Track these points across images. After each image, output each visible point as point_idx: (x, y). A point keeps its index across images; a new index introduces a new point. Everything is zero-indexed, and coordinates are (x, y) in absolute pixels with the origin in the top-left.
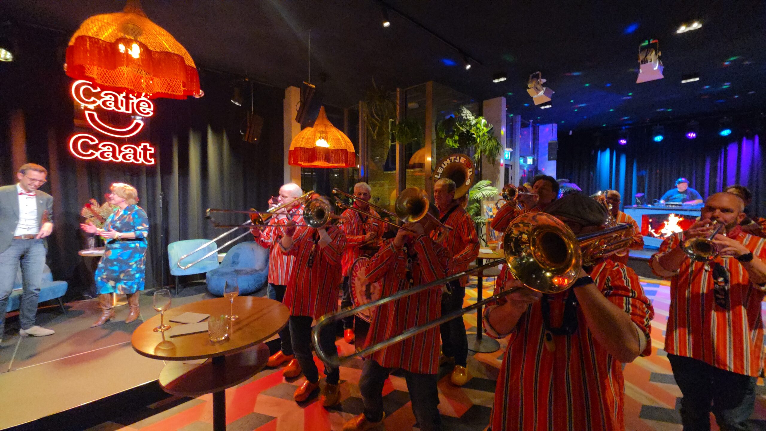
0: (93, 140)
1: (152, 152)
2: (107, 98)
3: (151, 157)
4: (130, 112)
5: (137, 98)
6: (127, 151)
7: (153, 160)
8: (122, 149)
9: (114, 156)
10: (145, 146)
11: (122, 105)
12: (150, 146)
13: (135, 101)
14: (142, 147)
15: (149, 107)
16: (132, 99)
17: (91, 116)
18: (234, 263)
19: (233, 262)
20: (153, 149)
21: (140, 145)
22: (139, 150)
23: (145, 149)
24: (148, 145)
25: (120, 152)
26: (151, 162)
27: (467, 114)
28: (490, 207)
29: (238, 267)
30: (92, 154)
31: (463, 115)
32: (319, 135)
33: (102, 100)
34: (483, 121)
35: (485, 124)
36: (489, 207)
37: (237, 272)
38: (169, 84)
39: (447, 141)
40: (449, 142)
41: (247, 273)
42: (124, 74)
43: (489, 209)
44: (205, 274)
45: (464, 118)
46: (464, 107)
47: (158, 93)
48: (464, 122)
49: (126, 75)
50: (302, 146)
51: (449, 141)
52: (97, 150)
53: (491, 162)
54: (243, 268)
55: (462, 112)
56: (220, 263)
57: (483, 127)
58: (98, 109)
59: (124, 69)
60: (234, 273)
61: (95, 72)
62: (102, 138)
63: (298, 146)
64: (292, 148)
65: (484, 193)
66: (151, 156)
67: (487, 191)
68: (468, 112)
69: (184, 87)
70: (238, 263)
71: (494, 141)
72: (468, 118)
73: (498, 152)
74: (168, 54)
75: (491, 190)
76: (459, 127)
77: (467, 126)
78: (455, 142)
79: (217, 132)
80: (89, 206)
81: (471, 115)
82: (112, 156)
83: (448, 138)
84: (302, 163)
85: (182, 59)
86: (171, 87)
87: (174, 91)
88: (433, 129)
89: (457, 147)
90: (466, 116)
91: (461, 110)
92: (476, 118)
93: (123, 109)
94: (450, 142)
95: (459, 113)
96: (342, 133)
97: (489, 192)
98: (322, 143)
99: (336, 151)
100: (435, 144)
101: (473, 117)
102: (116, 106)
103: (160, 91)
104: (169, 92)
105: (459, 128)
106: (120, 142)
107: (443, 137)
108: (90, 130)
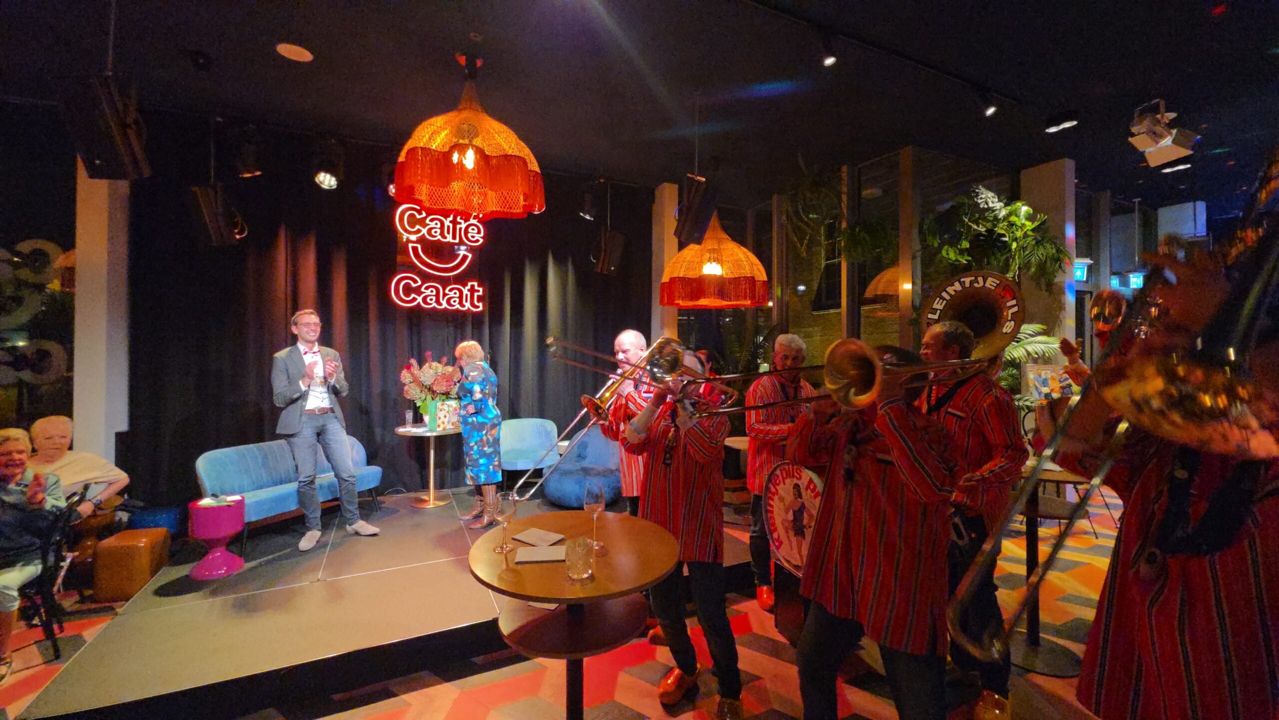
0: (415, 282)
1: (481, 293)
2: (433, 225)
3: (478, 301)
4: (457, 241)
5: (465, 222)
6: (452, 294)
7: (480, 304)
8: (447, 291)
9: (438, 302)
10: (473, 286)
11: (448, 233)
12: (479, 286)
13: (463, 226)
14: (469, 287)
15: (479, 232)
16: (460, 223)
17: (415, 249)
18: (581, 457)
19: (579, 456)
20: (481, 289)
21: (467, 285)
22: (465, 291)
23: (472, 290)
24: (476, 284)
25: (445, 295)
26: (478, 307)
27: (988, 198)
28: (1043, 376)
29: (586, 464)
30: (414, 299)
31: (979, 201)
32: (707, 255)
33: (428, 227)
34: (1024, 209)
35: (1029, 214)
36: (1040, 376)
37: (586, 471)
38: (505, 198)
39: (944, 253)
40: (948, 254)
41: (598, 474)
42: (454, 191)
43: (1041, 380)
44: (541, 470)
45: (982, 206)
46: (980, 187)
47: (492, 212)
48: (982, 214)
49: (456, 193)
50: (681, 276)
51: (947, 251)
52: (419, 293)
53: (1044, 287)
54: (591, 466)
55: (977, 195)
56: (561, 455)
57: (1023, 221)
58: (422, 240)
59: (456, 186)
60: (581, 473)
61: (423, 192)
62: (426, 278)
63: (675, 275)
64: (665, 279)
65: (1029, 348)
66: (480, 299)
67: (1036, 345)
68: (990, 194)
69: (525, 201)
70: (586, 457)
71: (1048, 246)
72: (991, 205)
73: (1060, 267)
74: (507, 157)
75: (1045, 343)
76: (970, 224)
77: (988, 221)
78: (962, 252)
79: (560, 261)
80: (409, 367)
81: (997, 200)
82: (436, 302)
83: (946, 247)
84: (681, 302)
85: (525, 163)
86: (508, 202)
87: (511, 208)
88: (915, 231)
89: (965, 262)
90: (987, 203)
91: (974, 191)
92: (1006, 205)
93: (449, 238)
94: (951, 254)
95: (972, 198)
96: (745, 250)
97: (1042, 346)
98: (712, 269)
99: (736, 281)
100: (919, 260)
101: (1002, 204)
102: (442, 234)
103: (494, 209)
104: (505, 210)
105: (970, 227)
106: (445, 282)
107: (936, 245)
108: (413, 268)
